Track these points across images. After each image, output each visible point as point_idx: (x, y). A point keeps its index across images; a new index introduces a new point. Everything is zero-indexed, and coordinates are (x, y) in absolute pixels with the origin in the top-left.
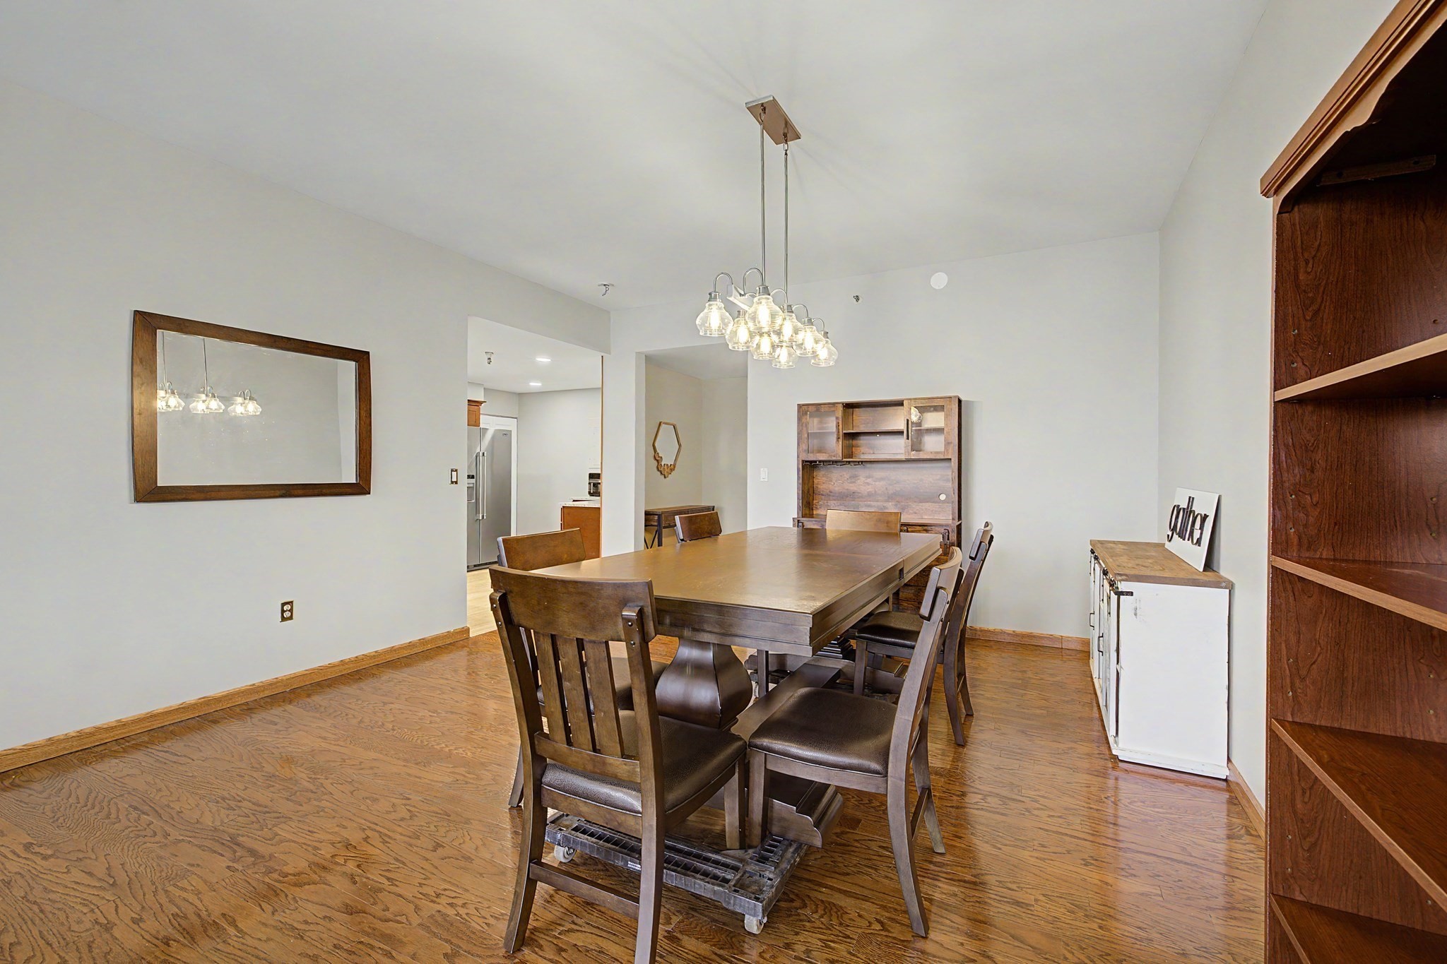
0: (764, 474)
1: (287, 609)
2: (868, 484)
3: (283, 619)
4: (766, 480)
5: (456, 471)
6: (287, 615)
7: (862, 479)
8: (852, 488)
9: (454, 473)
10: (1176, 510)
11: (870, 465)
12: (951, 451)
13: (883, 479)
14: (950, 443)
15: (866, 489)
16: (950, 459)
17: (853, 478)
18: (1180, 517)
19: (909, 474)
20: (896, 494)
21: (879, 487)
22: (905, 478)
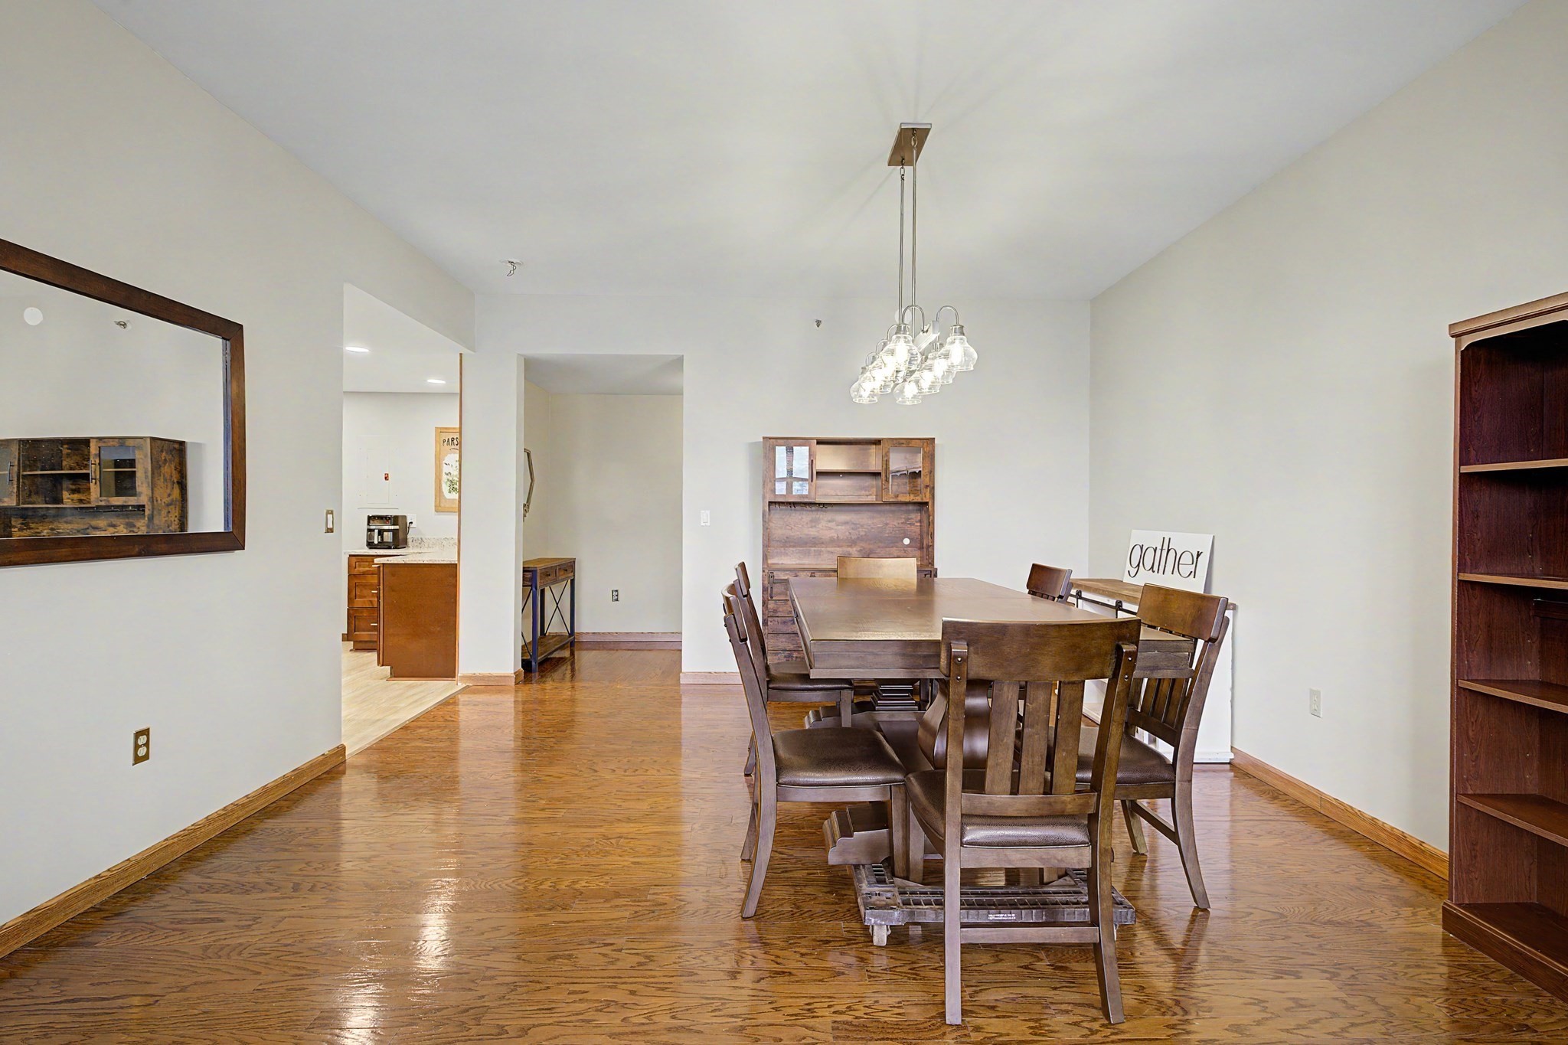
0: (705, 516)
1: (142, 746)
2: (831, 529)
3: (138, 760)
4: (708, 524)
5: (332, 513)
6: (142, 752)
7: (823, 524)
8: (812, 533)
9: (330, 516)
10: (1138, 549)
11: (835, 508)
12: (928, 495)
13: (846, 523)
14: (927, 486)
15: (827, 534)
16: (927, 503)
17: (814, 522)
18: (1150, 554)
19: (873, 518)
20: (860, 539)
21: (842, 531)
22: (867, 521)
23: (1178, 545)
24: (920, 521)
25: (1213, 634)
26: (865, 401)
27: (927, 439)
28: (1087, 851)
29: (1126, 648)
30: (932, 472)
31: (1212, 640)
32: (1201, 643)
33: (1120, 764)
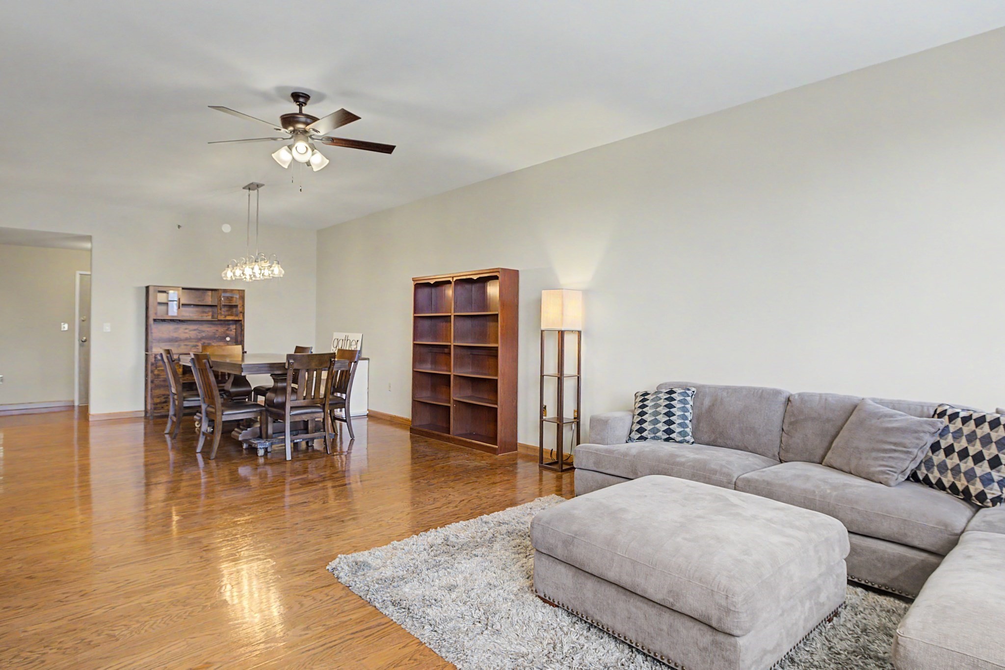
2: (186, 333)
4: (110, 330)
7: (182, 330)
8: (176, 335)
10: (336, 340)
11: (189, 322)
12: (241, 316)
13: (195, 330)
14: (241, 312)
15: (183, 336)
16: (241, 321)
17: (176, 330)
18: (341, 342)
19: (210, 327)
20: (203, 338)
21: (193, 334)
22: (208, 330)
23: (351, 338)
24: (236, 329)
25: (356, 360)
26: (229, 279)
27: (241, 290)
28: (323, 414)
29: (332, 360)
30: (243, 306)
31: (356, 362)
32: (353, 363)
33: (330, 400)
